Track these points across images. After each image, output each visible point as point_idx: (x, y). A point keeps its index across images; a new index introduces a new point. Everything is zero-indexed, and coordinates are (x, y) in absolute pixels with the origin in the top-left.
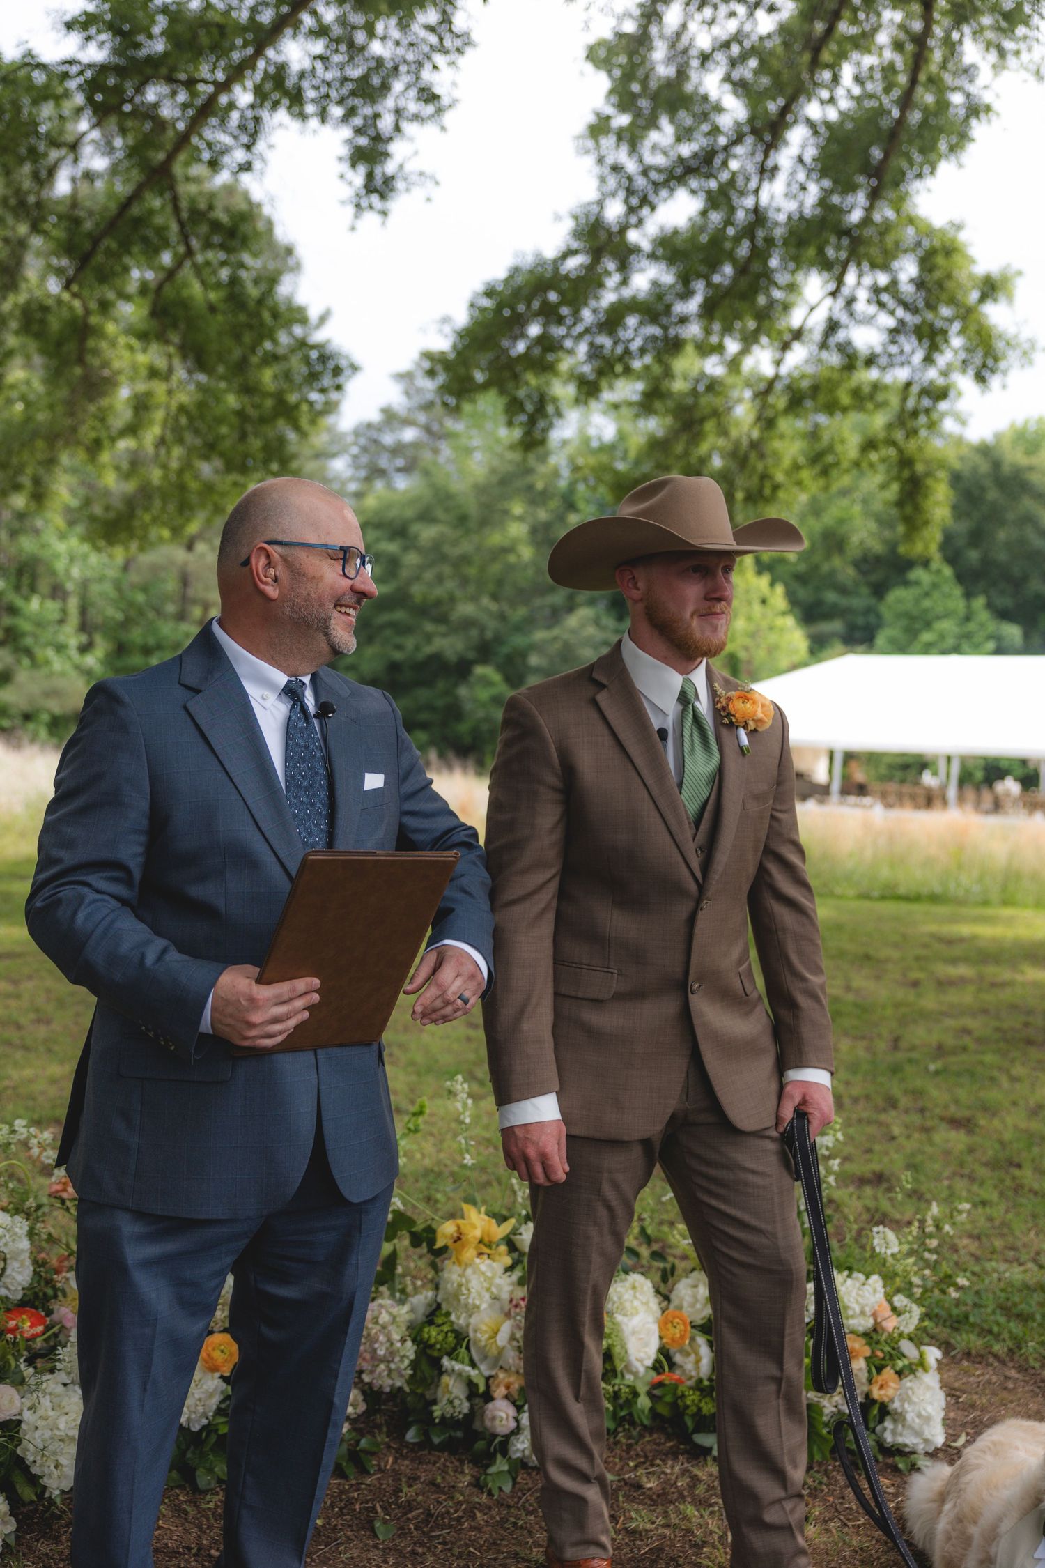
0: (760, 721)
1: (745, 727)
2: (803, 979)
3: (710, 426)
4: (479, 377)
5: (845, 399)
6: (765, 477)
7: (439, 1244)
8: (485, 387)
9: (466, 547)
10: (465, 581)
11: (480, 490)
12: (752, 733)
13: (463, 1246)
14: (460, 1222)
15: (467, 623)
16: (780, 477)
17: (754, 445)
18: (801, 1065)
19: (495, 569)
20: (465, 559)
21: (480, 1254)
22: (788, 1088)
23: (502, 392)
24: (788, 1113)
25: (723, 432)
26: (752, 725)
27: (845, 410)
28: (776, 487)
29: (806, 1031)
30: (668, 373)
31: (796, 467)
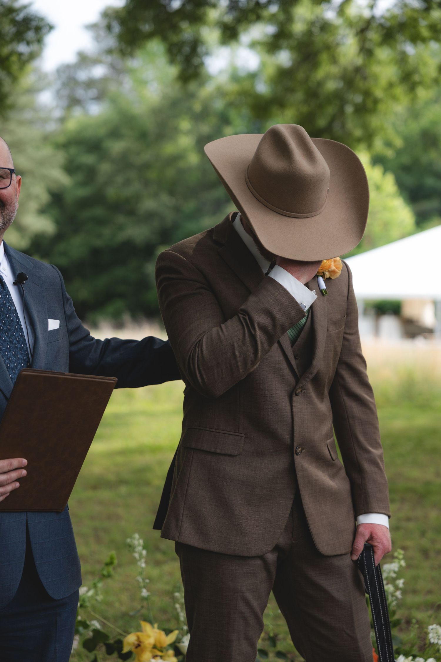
0: (333, 272)
1: (323, 276)
2: (368, 452)
3: (324, 57)
4: (146, 28)
5: (425, 32)
6: (367, 94)
7: (126, 650)
8: (150, 36)
9: (146, 156)
10: (147, 183)
11: (156, 112)
12: (328, 281)
13: (142, 651)
14: (139, 634)
15: (150, 216)
16: (379, 93)
17: (358, 70)
18: (368, 511)
19: (170, 173)
20: (146, 167)
21: (155, 657)
22: (361, 529)
23: (165, 39)
24: (360, 545)
25: (334, 60)
26: (327, 275)
27: (424, 40)
28: (376, 101)
29: (371, 488)
30: (289, 19)
31: (391, 85)
